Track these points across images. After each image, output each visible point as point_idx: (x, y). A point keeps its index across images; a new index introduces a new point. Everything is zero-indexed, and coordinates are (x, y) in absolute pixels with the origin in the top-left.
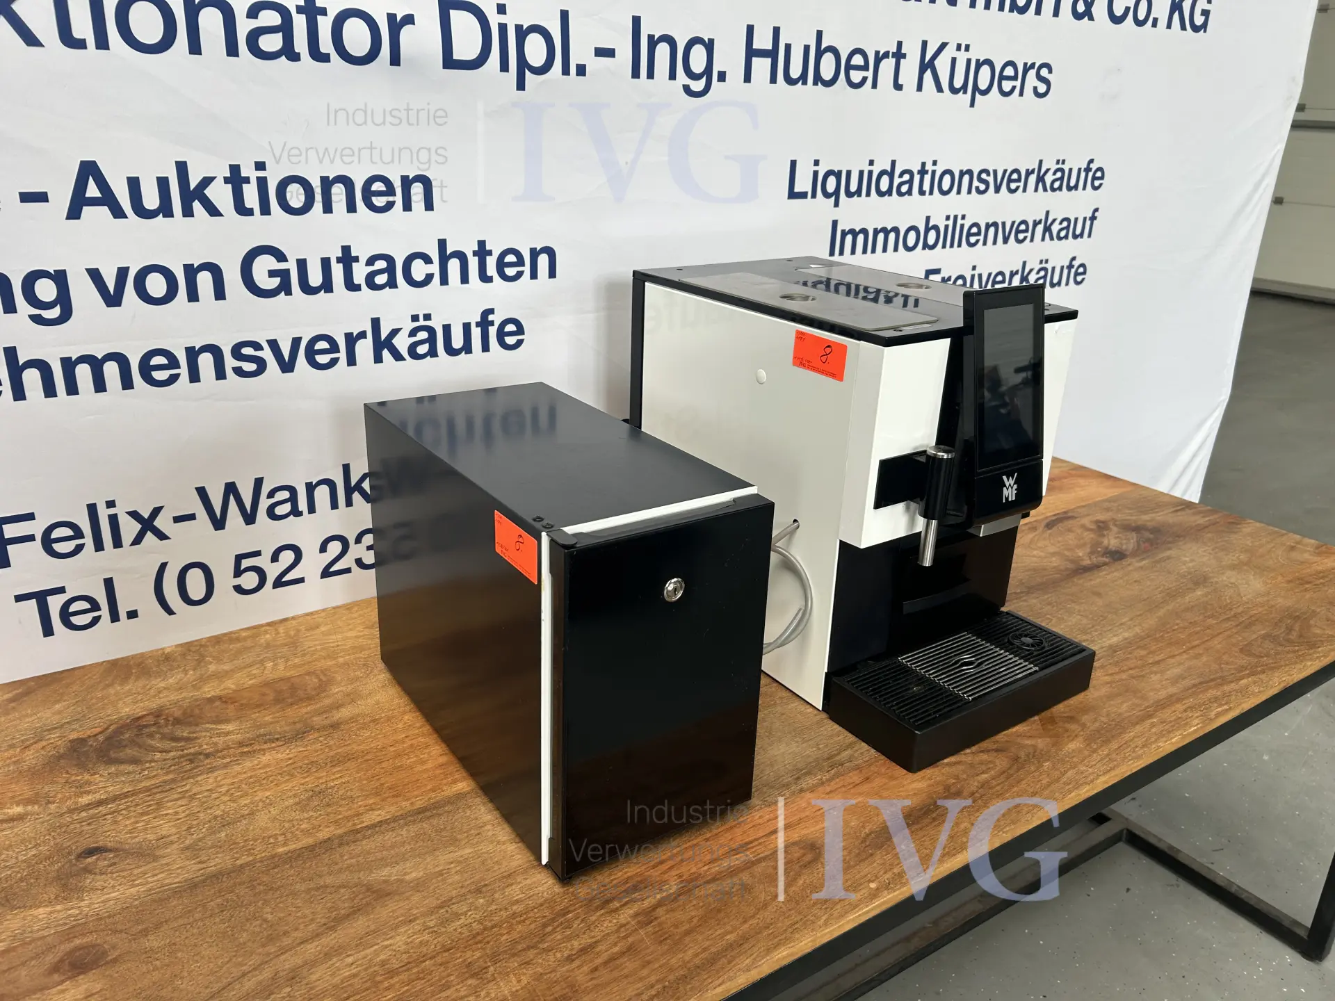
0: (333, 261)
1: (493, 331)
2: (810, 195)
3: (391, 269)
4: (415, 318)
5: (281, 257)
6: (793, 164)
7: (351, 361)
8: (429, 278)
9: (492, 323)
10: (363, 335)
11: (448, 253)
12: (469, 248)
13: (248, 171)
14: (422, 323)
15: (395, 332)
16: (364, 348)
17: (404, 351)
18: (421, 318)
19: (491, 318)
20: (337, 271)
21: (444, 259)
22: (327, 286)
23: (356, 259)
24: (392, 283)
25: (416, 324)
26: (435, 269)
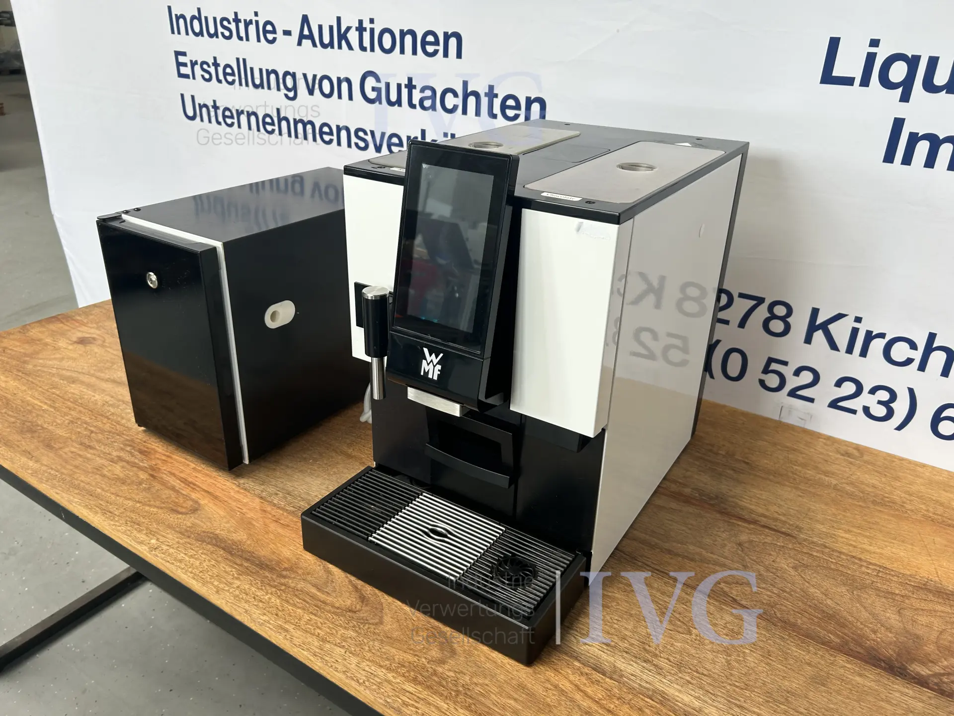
0: (403, 86)
2: (857, 81)
3: (433, 97)
4: (447, 135)
5: (378, 80)
6: (834, 43)
10: (417, 139)
11: (469, 91)
12: (482, 90)
13: (367, 24)
14: (450, 139)
15: (434, 142)
18: (450, 135)
20: (405, 93)
21: (466, 95)
22: (399, 102)
23: (415, 87)
24: (433, 107)
25: (447, 139)
26: (459, 101)
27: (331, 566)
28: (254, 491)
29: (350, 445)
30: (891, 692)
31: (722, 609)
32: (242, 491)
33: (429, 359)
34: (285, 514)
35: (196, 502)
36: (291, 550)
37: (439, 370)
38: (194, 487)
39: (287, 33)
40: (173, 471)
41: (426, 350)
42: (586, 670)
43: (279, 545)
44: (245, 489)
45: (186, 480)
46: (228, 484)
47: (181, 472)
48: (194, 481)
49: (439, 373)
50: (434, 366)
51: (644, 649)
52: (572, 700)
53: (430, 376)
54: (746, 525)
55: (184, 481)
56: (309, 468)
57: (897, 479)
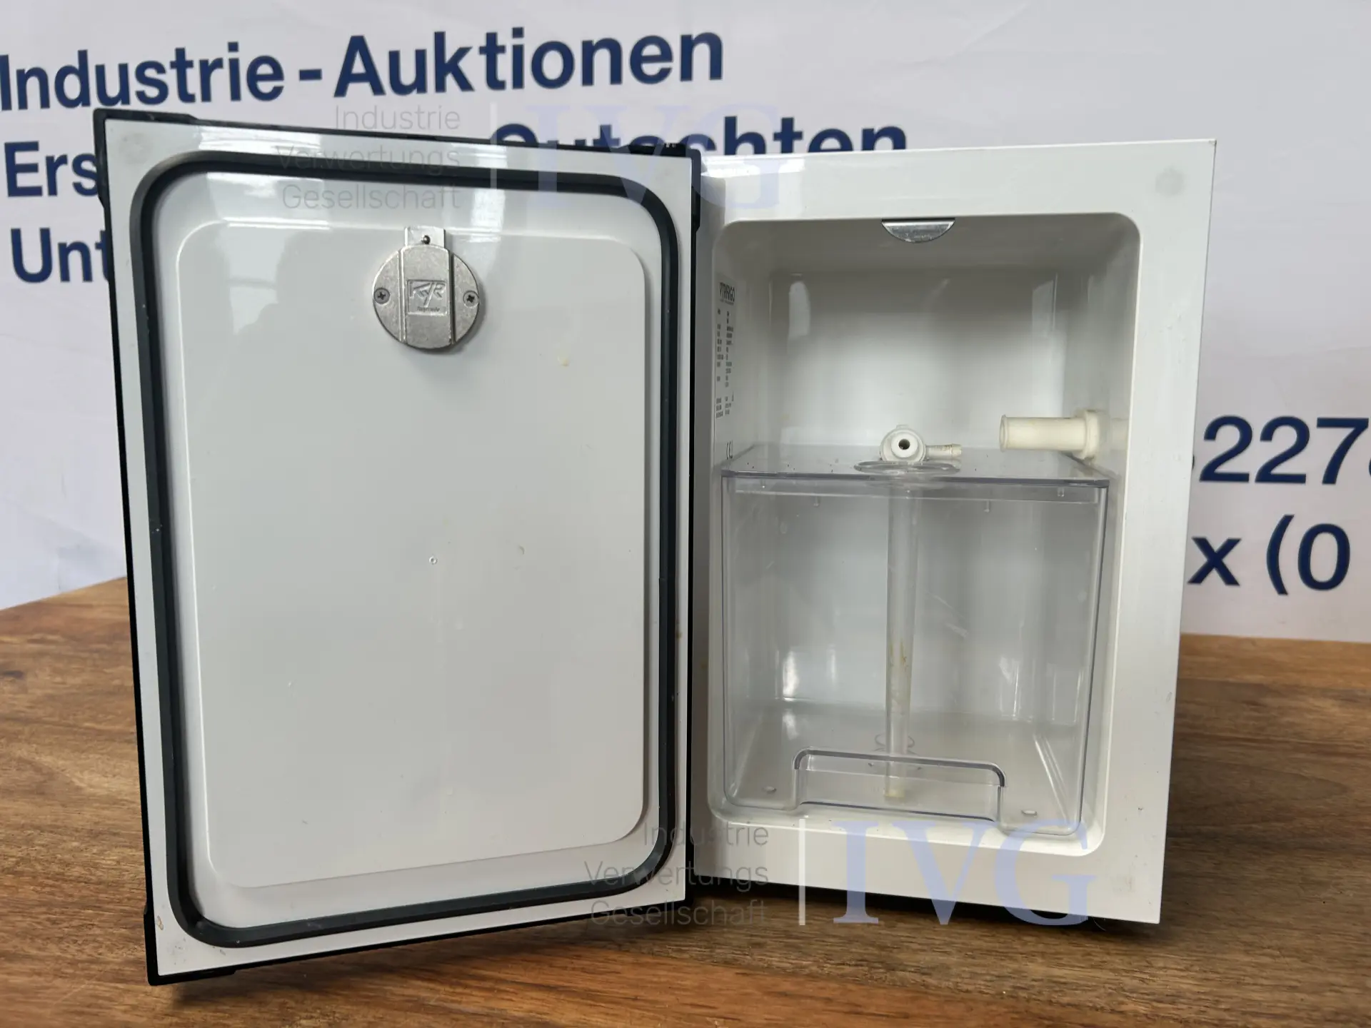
11: (738, 136)
12: (770, 130)
13: (505, 39)
21: (732, 142)
39: (310, 75)
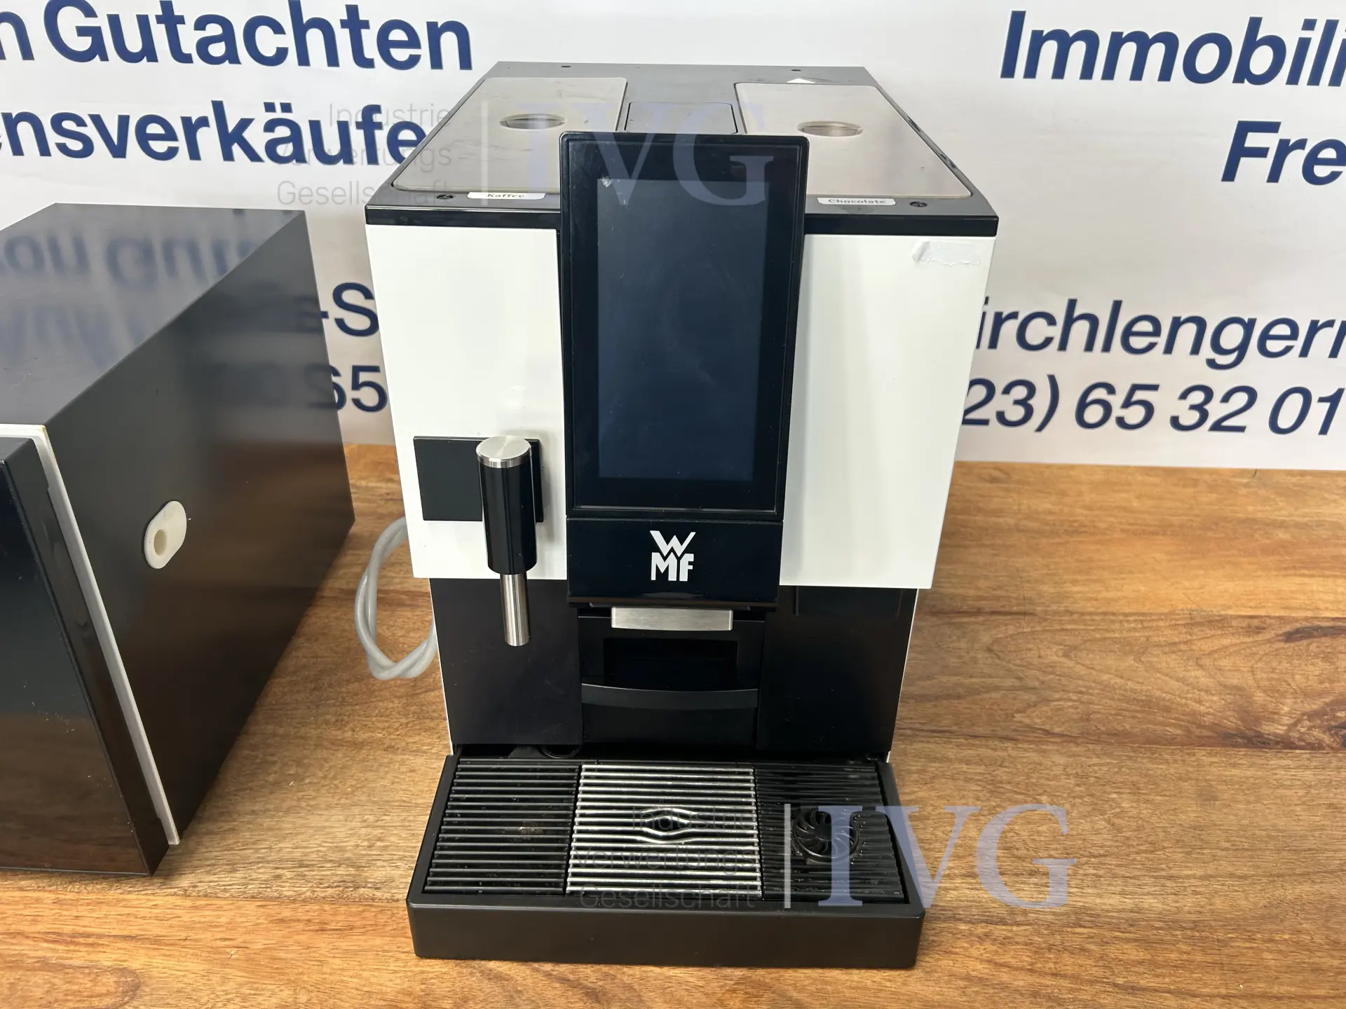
0: (153, 21)
1: (381, 137)
3: (228, 36)
4: (270, 107)
5: (89, 12)
7: (194, 154)
8: (281, 54)
9: (379, 126)
10: (203, 122)
11: (305, 20)
12: (336, 16)
14: (279, 114)
15: (245, 123)
16: (208, 138)
17: (261, 152)
18: (278, 108)
19: (377, 118)
20: (159, 33)
21: (300, 29)
22: (149, 52)
23: (181, 20)
24: (232, 57)
25: (272, 116)
26: (288, 40)
27: (492, 965)
28: (225, 890)
29: (340, 724)
30: (1275, 772)
31: (1045, 751)
32: (202, 902)
33: (665, 548)
34: (327, 907)
35: (123, 971)
36: (395, 972)
37: (690, 563)
38: (91, 940)
40: (13, 928)
41: (657, 535)
42: (980, 930)
43: (365, 974)
44: (206, 896)
45: (59, 934)
46: (159, 900)
47: (34, 921)
48: (82, 930)
49: (691, 567)
50: (679, 559)
51: (1014, 856)
52: (1004, 987)
53: (672, 577)
54: (972, 619)
55: (56, 938)
56: (299, 800)
57: (1063, 493)
